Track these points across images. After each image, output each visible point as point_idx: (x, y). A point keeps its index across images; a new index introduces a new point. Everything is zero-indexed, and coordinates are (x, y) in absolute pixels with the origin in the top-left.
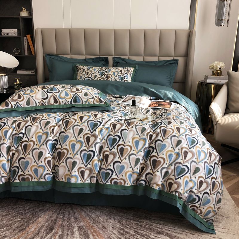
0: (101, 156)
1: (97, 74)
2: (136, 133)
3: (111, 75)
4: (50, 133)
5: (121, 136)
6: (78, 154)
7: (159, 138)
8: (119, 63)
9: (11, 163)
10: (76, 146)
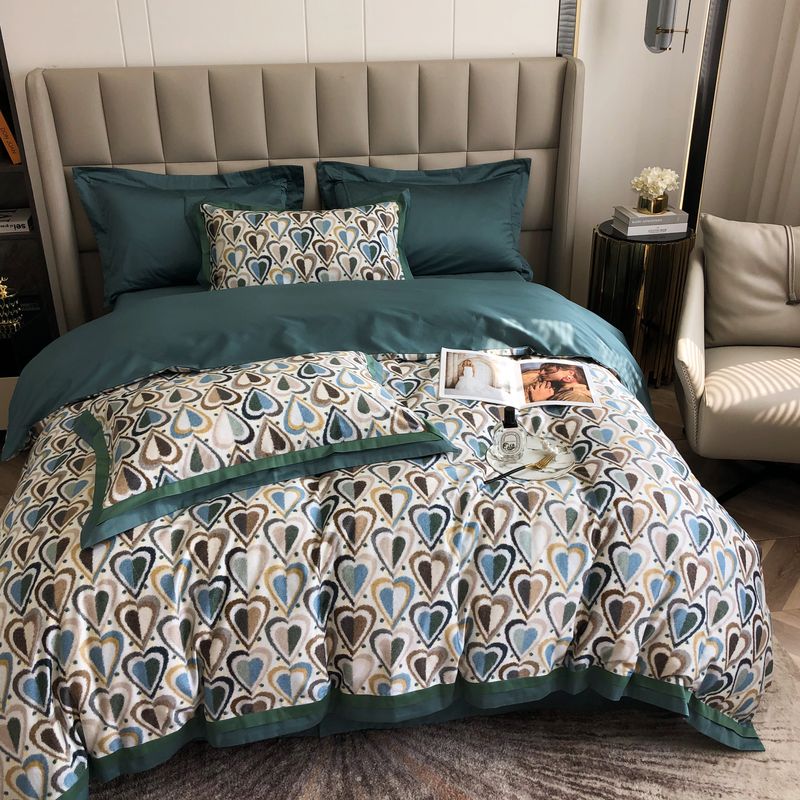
0: (465, 610)
1: (286, 241)
2: (555, 531)
3: (335, 243)
4: (309, 569)
5: (515, 548)
6: (404, 619)
7: (619, 537)
8: (341, 182)
9: (201, 669)
10: (394, 597)
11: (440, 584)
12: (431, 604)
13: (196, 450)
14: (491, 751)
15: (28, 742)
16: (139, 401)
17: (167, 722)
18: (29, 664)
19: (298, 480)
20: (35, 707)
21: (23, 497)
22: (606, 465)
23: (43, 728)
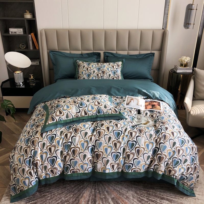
0: (124, 155)
1: (95, 69)
2: (147, 138)
3: (106, 70)
4: (89, 142)
6: (110, 155)
7: (162, 141)
8: (109, 56)
9: (64, 162)
10: (108, 150)
11: (118, 148)
12: (116, 152)
13: (67, 114)
14: (129, 189)
15: (26, 174)
16: (57, 102)
17: (56, 173)
18: (28, 157)
19: (89, 122)
20: (28, 166)
21: (30, 121)
22: (161, 125)
23: (29, 171)
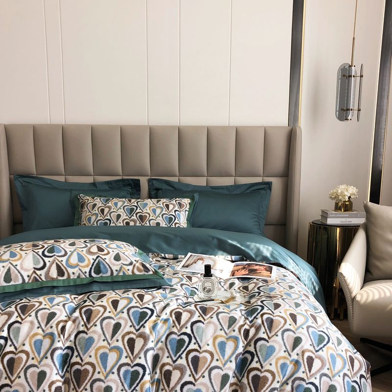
0: (156, 373)
2: (220, 327)
3: (149, 214)
4: (57, 336)
5: (192, 335)
7: (261, 334)
10: (109, 358)
11: (139, 352)
12: (132, 365)
22: (264, 299)
